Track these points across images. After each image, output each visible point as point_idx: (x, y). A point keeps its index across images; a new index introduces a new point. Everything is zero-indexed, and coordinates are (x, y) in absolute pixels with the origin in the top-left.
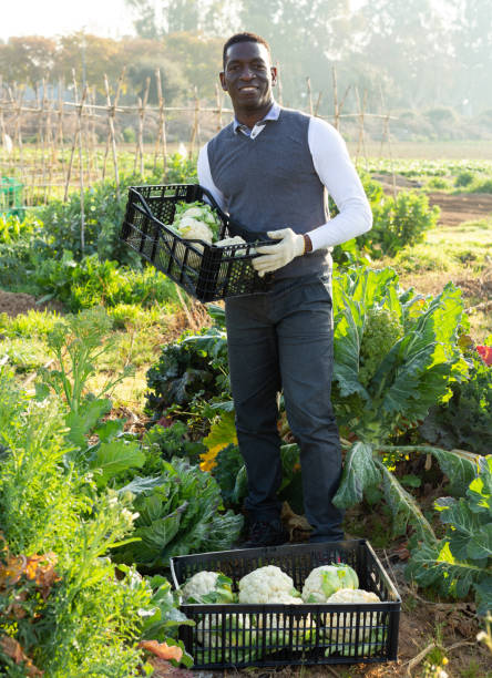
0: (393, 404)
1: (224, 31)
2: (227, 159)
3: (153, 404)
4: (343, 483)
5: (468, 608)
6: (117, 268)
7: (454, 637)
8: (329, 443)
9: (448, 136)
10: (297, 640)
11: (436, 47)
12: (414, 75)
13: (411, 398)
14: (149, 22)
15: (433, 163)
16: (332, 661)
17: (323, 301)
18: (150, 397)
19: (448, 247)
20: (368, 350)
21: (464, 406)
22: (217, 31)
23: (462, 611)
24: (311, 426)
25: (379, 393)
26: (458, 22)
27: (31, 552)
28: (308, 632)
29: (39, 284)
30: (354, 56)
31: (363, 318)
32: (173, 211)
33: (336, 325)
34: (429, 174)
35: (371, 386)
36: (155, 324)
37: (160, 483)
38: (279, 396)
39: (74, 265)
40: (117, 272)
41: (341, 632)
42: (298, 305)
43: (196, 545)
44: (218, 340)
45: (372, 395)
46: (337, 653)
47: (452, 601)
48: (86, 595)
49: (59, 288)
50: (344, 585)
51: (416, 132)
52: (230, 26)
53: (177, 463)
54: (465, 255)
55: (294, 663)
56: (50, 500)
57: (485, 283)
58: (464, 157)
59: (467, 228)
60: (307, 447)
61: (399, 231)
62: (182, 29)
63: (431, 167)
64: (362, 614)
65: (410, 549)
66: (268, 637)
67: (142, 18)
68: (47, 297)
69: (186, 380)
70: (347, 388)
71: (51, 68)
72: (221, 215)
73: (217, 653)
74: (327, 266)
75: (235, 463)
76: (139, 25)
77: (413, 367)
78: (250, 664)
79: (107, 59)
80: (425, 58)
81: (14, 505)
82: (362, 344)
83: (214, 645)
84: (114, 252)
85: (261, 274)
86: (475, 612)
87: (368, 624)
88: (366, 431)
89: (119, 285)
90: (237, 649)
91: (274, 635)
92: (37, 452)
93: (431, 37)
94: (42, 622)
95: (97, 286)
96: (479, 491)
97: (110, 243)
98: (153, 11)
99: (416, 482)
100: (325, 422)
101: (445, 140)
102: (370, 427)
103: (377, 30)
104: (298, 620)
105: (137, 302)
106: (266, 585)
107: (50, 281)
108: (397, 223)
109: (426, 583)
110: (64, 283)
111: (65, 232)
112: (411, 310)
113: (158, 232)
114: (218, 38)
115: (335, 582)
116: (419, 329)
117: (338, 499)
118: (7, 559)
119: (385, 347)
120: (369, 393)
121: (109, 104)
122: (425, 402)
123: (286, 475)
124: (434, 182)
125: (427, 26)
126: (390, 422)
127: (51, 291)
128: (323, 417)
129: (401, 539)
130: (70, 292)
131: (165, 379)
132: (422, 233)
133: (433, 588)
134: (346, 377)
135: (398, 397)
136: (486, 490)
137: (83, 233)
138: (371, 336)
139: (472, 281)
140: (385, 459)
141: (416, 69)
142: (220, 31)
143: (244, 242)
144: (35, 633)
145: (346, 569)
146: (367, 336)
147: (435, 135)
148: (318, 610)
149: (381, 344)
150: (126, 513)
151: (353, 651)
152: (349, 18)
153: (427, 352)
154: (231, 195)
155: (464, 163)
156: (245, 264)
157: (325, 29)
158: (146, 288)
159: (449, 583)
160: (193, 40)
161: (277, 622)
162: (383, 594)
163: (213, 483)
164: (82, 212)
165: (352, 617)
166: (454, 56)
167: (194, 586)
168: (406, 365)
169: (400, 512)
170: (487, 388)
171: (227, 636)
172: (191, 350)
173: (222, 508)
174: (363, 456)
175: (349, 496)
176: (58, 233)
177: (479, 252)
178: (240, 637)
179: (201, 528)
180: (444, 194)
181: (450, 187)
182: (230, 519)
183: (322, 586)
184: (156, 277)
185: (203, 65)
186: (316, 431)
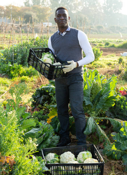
0: (99, 106)
1: (47, 5)
2: (56, 41)
3: (33, 104)
4: (86, 128)
5: (120, 162)
6: (22, 66)
7: (117, 170)
8: (82, 118)
9: (102, 32)
10: (77, 173)
11: (99, 10)
12: (94, 17)
13: (103, 105)
14: (28, 2)
15: (99, 39)
17: (81, 80)
18: (33, 102)
19: (105, 62)
20: (93, 92)
22: (45, 5)
23: (118, 163)
24: (77, 113)
25: (95, 104)
26: (104, 4)
27: (7, 154)
28: (80, 171)
29: (2, 71)
30: (79, 12)
31: (91, 84)
32: (42, 55)
33: (84, 86)
34: (98, 42)
35: (93, 102)
36: (32, 81)
37: (39, 130)
38: (69, 104)
39: (11, 66)
40: (22, 68)
41: (88, 170)
42: (74, 81)
43: (48, 145)
44: (51, 88)
45: (93, 104)
47: (115, 160)
48: (23, 167)
49: (7, 72)
50: (88, 157)
51: (94, 31)
52: (48, 4)
53: (42, 122)
54: (109, 64)
57: (115, 71)
58: (106, 38)
59: (109, 56)
60: (76, 119)
62: (36, 5)
63: (99, 40)
64: (94, 166)
65: (104, 145)
66: (69, 172)
67: (26, 1)
68: (4, 74)
69: (42, 98)
70: (87, 103)
71: (3, 14)
72: (54, 56)
74: (82, 70)
75: (57, 121)
76: (25, 3)
77: (105, 97)
79: (17, 12)
80: (96, 13)
81: (3, 141)
82: (91, 91)
84: (21, 62)
85: (65, 73)
86: (122, 163)
87: (96, 168)
88: (92, 113)
89: (23, 71)
91: (71, 172)
92: (9, 127)
93: (98, 8)
95: (17, 71)
96: (123, 131)
97: (20, 60)
99: (105, 127)
100: (81, 112)
101: (101, 33)
102: (93, 112)
103: (84, 6)
104: (77, 168)
105: (27, 75)
106: (67, 157)
107: (5, 70)
109: (109, 155)
110: (9, 70)
111: (9, 57)
112: (103, 81)
113: (37, 60)
114: (45, 7)
115: (86, 156)
116: (106, 87)
117: (85, 132)
118: (1, 157)
119: (97, 92)
121: (20, 24)
122: (108, 106)
123: (70, 125)
124: (100, 44)
125: (97, 5)
126: (98, 111)
127: (5, 72)
128: (81, 111)
130: (10, 73)
131: (37, 97)
132: (98, 58)
133: (111, 157)
134: (87, 100)
136: (125, 131)
137: (13, 57)
138: (93, 89)
139: (112, 71)
140: (96, 121)
141: (94, 15)
142: (46, 5)
143: (61, 64)
145: (89, 153)
146: (92, 89)
147: (99, 32)
148: (82, 165)
149: (96, 91)
152: (78, 2)
153: (108, 93)
154: (57, 51)
155: (106, 39)
156: (61, 70)
157: (71, 5)
158: (30, 72)
159: (115, 155)
160: (39, 7)
161: (71, 168)
162: (99, 160)
163: (51, 127)
164: (13, 52)
165: (91, 167)
166: (103, 12)
167: (48, 157)
168: (103, 96)
169: (101, 136)
170: (123, 102)
171: (58, 172)
172: (44, 90)
173: (54, 134)
174: (91, 121)
175: (88, 132)
176: (7, 57)
177: (112, 63)
178: (61, 172)
179: (49, 140)
180: (102, 47)
181: (104, 46)
182: (56, 137)
183: (83, 157)
184: (32, 69)
185: (41, 14)
186: (79, 115)
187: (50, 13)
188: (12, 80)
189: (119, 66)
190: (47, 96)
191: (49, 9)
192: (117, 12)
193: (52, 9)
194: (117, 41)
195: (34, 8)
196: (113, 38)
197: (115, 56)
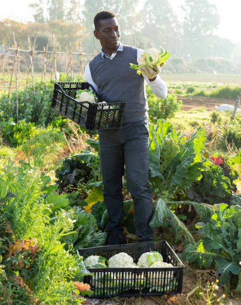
0: (175, 181)
1: (76, 20)
4: (154, 216)
5: (211, 272)
6: (35, 126)
8: (148, 198)
9: (181, 71)
10: (137, 285)
11: (175, 30)
12: (165, 43)
13: (184, 178)
14: (40, 15)
15: (175, 83)
16: (153, 294)
17: (145, 134)
18: (57, 182)
19: (186, 120)
20: (164, 157)
21: (206, 183)
22: (73, 20)
23: (209, 273)
24: (140, 190)
25: (168, 177)
26: (186, 18)
28: (142, 281)
30: (137, 33)
31: (162, 141)
32: (75, 94)
34: (173, 88)
35: (165, 173)
38: (123, 178)
39: (14, 124)
40: (34, 128)
41: (157, 280)
42: (133, 135)
43: (86, 244)
44: (90, 155)
45: (165, 178)
46: (155, 290)
47: (204, 268)
48: (51, 257)
49: (7, 135)
50: (157, 260)
51: (166, 69)
52: (79, 18)
53: (76, 208)
54: (193, 123)
55: (136, 295)
56: (33, 215)
58: (189, 81)
59: (193, 112)
60: (138, 201)
61: (163, 112)
62: (56, 19)
63: (174, 85)
64: (167, 272)
65: (183, 246)
66: (124, 283)
67: (37, 13)
69: (74, 174)
70: (154, 174)
72: (97, 95)
73: (101, 291)
74: (146, 117)
76: (36, 17)
77: (185, 164)
78: (116, 295)
79: (21, 32)
80: (170, 35)
81: (18, 217)
82: (161, 154)
83: (100, 287)
84: (32, 119)
86: (214, 274)
87: (169, 277)
88: (162, 194)
89: (36, 134)
90: (110, 288)
91: (127, 282)
93: (173, 25)
94: (32, 269)
95: (25, 134)
96: (216, 219)
97: (31, 114)
98: (42, 10)
99: (184, 218)
100: (146, 188)
101: (180, 73)
102: (164, 192)
103: (148, 21)
104: (138, 275)
106: (121, 261)
107: (3, 132)
108: (162, 108)
109: (192, 261)
110: (9, 133)
111: (9, 109)
112: (181, 140)
114: (73, 23)
115: (153, 259)
116: (187, 147)
117: (152, 223)
118: (14, 242)
120: (164, 176)
121: (30, 49)
122: (190, 180)
123: (125, 214)
124: (176, 91)
125: (171, 20)
126: (173, 190)
127: (3, 137)
128: (145, 186)
129: (179, 242)
130: (13, 137)
131: (64, 173)
132: (174, 113)
133: (195, 263)
134: (154, 169)
135: (178, 178)
136: (219, 219)
137: (17, 110)
138: (165, 151)
140: (170, 207)
141: (165, 40)
142: (74, 20)
144: (29, 274)
145: (157, 254)
146: (163, 150)
147: (175, 71)
148: (146, 270)
149: (170, 154)
150: (69, 220)
151: (162, 289)
152: (135, 15)
153: (192, 157)
155: (189, 83)
157: (124, 20)
159: (202, 261)
160: (61, 24)
161: (128, 276)
162: (175, 264)
163: (93, 217)
164: (17, 100)
165: (162, 273)
166: (183, 34)
167: (88, 262)
168: (182, 163)
169: (179, 230)
170: (216, 175)
171: (106, 283)
172: (76, 160)
173: (97, 229)
174: (162, 205)
175: (156, 222)
176: (5, 109)
177: (200, 122)
178: (112, 283)
179: (88, 237)
180: (181, 97)
181: (184, 93)
182: (100, 234)
183: (147, 261)
184: (53, 130)
185: (66, 36)
186: (142, 193)
187: (83, 34)
188: (16, 149)
189: (212, 127)
190: (83, 171)
191: (81, 27)
192: (208, 33)
193: (87, 27)
194: (210, 86)
195: (52, 25)
196: (201, 81)
197: (205, 111)
